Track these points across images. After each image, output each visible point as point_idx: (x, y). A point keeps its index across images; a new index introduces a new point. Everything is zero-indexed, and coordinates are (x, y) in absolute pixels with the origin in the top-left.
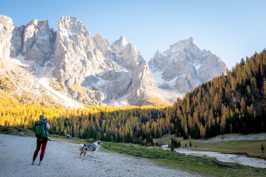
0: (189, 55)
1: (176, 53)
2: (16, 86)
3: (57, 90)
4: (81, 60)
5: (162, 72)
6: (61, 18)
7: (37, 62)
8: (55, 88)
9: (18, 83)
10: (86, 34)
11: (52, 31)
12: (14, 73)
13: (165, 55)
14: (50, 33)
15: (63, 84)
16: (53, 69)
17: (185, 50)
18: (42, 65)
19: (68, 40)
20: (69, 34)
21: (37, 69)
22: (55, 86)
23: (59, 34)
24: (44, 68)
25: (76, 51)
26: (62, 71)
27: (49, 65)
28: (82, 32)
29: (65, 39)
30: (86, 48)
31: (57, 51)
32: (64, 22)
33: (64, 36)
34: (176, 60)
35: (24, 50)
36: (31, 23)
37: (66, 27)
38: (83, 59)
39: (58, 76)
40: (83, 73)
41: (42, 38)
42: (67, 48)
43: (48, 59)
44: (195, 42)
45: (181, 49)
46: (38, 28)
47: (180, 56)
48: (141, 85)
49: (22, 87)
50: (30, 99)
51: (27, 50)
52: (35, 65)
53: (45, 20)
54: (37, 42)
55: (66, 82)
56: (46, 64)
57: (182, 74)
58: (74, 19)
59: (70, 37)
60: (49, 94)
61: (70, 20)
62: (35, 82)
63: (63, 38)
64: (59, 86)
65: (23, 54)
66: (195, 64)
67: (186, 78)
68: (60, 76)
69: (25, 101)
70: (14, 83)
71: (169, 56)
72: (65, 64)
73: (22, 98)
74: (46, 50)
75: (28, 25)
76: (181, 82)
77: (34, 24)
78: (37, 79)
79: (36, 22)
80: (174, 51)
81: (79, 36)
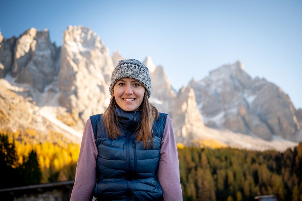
0: (237, 84)
1: (218, 80)
2: (7, 116)
3: (69, 125)
4: (98, 85)
5: (201, 106)
6: (68, 28)
7: (34, 86)
8: (65, 123)
9: (10, 112)
10: (103, 50)
11: (54, 45)
12: (4, 98)
13: (203, 84)
14: (52, 47)
15: (76, 116)
16: (58, 95)
17: (231, 77)
18: (42, 91)
19: (79, 57)
20: (79, 49)
21: (34, 95)
22: (65, 119)
23: (65, 49)
24: (45, 95)
25: (90, 73)
26: (73, 97)
27: (52, 91)
28: (97, 48)
29: (75, 55)
30: (103, 69)
31: (64, 72)
32: (71, 34)
33: (73, 52)
34: (219, 90)
35: (16, 69)
36: (26, 33)
37: (75, 40)
38: (100, 84)
39: (68, 105)
40: (101, 102)
41: (41, 53)
42: (78, 67)
43: (48, 82)
44: (243, 67)
45: (225, 76)
46: (37, 40)
47: (225, 84)
48: (186, 121)
49: (17, 119)
50: (33, 137)
51: (20, 70)
52: (32, 90)
53: (46, 30)
54: (35, 58)
55: (80, 114)
56: (46, 89)
57: (230, 108)
58: (85, 30)
59: (81, 53)
60: (58, 131)
61: (80, 31)
62: (34, 113)
63: (71, 54)
64: (70, 120)
65: (13, 75)
66: (245, 95)
67: (239, 114)
68: (70, 104)
69: (26, 139)
70: (5, 112)
71: (208, 85)
72: (76, 88)
73: (20, 135)
74: (47, 69)
75: (21, 36)
76: (232, 118)
77: (30, 35)
78: (37, 108)
79: (33, 32)
80: (214, 78)
81: (92, 53)
